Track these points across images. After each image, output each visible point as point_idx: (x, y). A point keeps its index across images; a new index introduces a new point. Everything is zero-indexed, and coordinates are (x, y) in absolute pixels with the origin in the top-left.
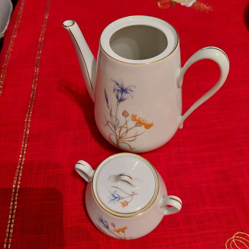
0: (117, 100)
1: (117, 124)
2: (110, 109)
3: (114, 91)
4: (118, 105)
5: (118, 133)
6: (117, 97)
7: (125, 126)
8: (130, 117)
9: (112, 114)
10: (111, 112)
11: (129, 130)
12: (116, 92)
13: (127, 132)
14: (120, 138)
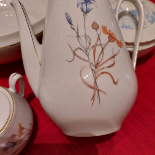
0: (83, 13)
1: (88, 44)
2: (76, 29)
3: (78, 5)
4: (84, 18)
5: (92, 60)
6: (82, 10)
7: (99, 43)
8: (100, 29)
9: (79, 34)
10: (77, 33)
11: (105, 47)
12: (80, 6)
13: (103, 51)
14: (96, 67)
